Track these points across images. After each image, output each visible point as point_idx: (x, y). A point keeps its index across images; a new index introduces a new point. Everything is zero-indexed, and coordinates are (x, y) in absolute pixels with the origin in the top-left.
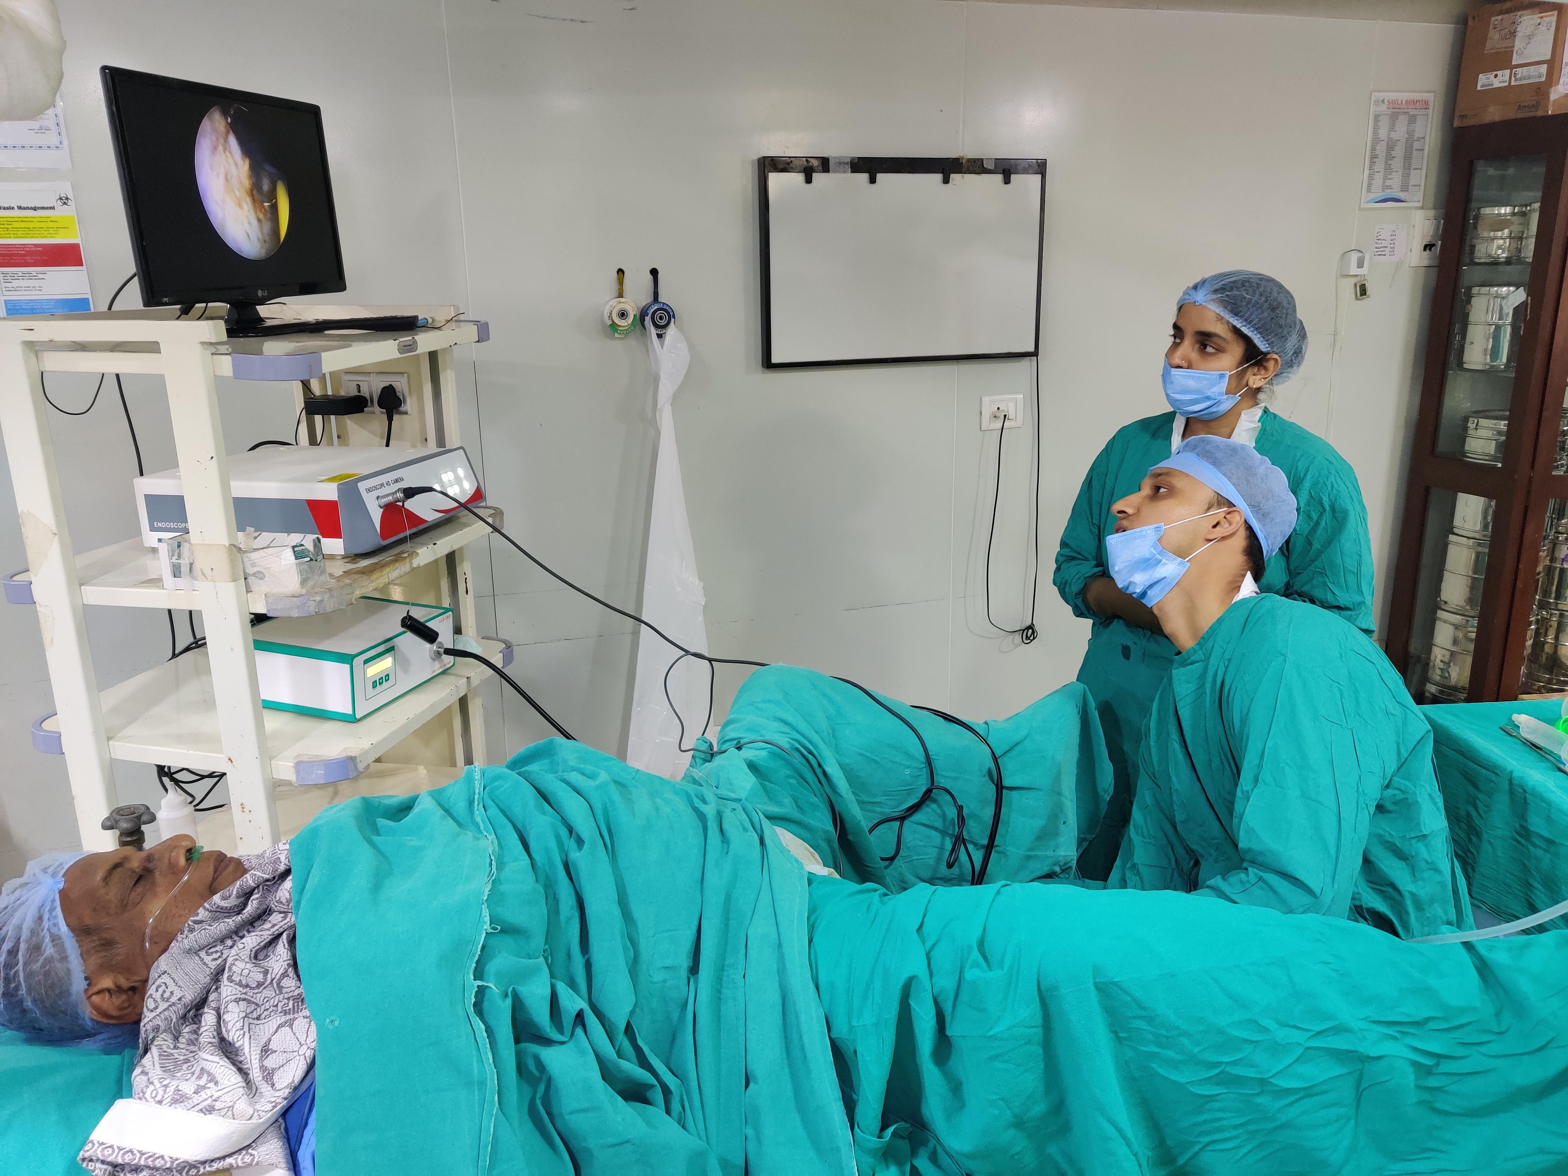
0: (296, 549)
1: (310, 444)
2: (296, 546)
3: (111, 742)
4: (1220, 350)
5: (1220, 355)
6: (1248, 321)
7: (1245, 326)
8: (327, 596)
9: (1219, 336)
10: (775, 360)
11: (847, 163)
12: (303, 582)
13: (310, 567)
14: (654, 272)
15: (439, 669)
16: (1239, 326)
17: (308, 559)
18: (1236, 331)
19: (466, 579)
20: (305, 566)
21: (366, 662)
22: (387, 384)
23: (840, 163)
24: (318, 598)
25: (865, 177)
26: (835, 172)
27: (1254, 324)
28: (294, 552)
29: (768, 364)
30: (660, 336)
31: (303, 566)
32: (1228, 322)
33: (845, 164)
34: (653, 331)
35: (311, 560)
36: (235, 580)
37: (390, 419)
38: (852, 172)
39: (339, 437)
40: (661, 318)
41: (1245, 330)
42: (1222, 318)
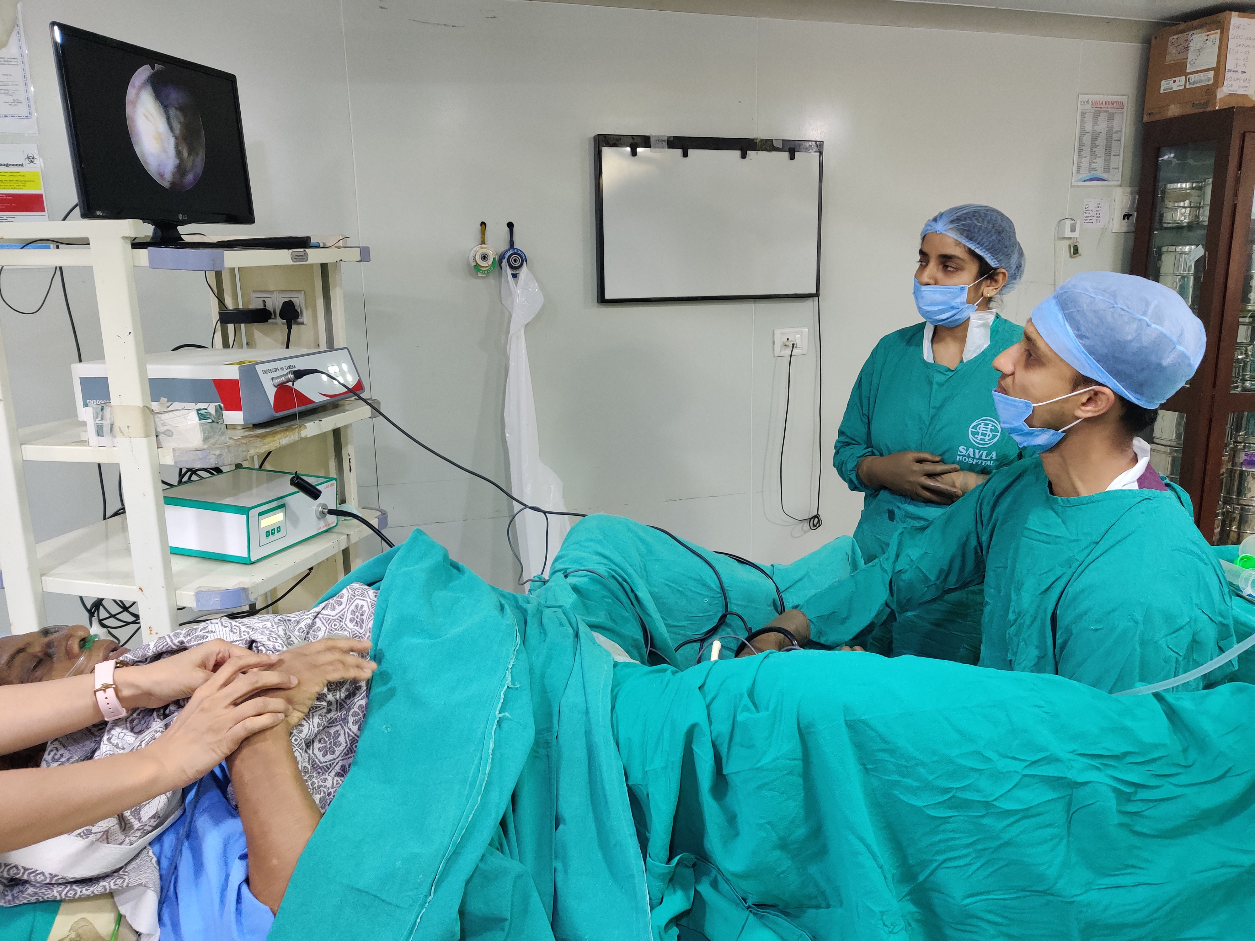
0: (200, 412)
1: (224, 347)
2: (200, 410)
3: (43, 578)
4: (958, 269)
5: (960, 272)
6: (980, 244)
7: (978, 248)
8: (226, 450)
9: (958, 258)
10: (608, 296)
11: (664, 141)
12: (206, 439)
13: (211, 427)
14: (510, 225)
15: (324, 527)
16: (973, 248)
17: (210, 421)
18: (971, 253)
19: (350, 459)
20: (207, 426)
21: (261, 514)
22: (287, 300)
23: (659, 141)
24: (218, 452)
25: (679, 152)
26: (655, 148)
27: (986, 246)
28: (198, 414)
29: (602, 300)
30: (514, 276)
31: (205, 427)
32: (965, 246)
33: (663, 141)
34: (509, 272)
35: (213, 422)
36: (147, 436)
37: (289, 328)
38: (669, 148)
39: (248, 344)
40: (515, 261)
41: (978, 251)
42: (960, 243)
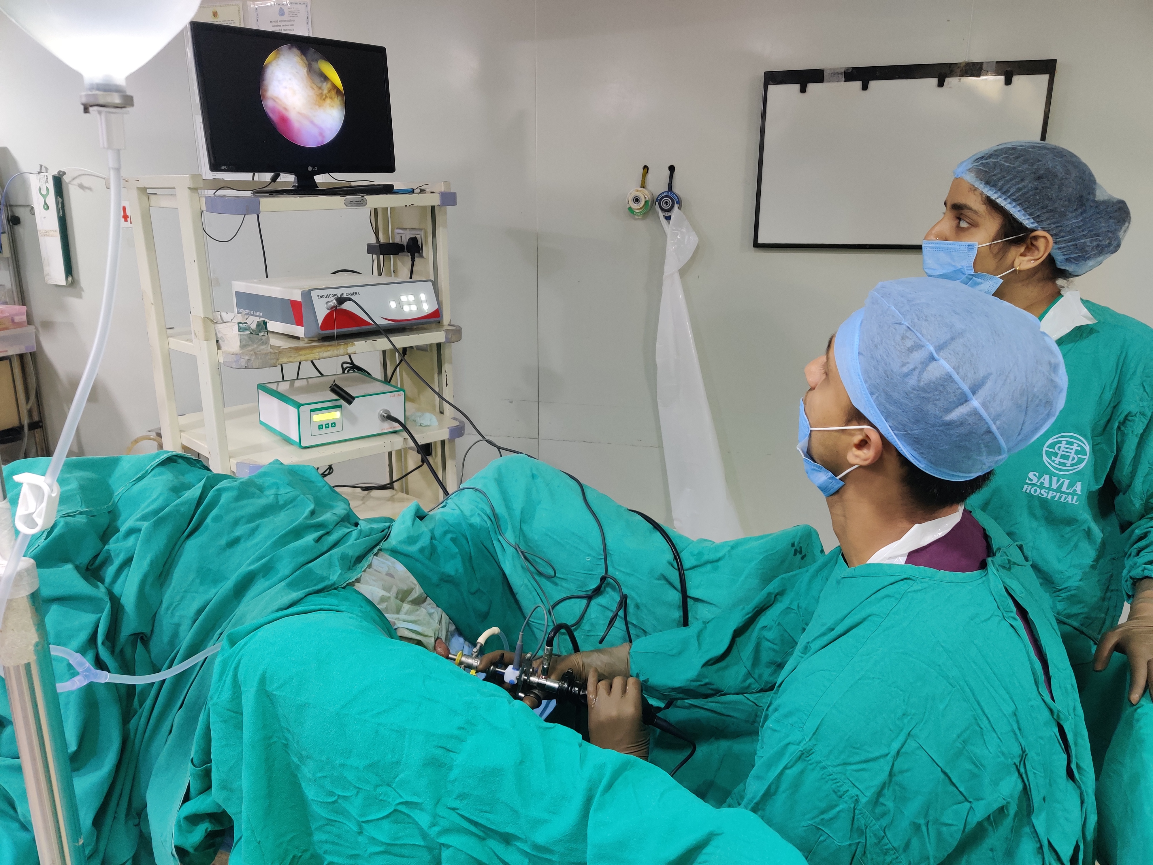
5: (975, 230)
7: (1000, 197)
9: (970, 209)
11: (841, 73)
16: (993, 198)
18: (990, 203)
22: (412, 236)
23: (834, 74)
25: (858, 84)
26: (829, 82)
27: (1012, 195)
28: (239, 326)
29: (757, 245)
30: (668, 218)
32: (982, 193)
33: (838, 73)
34: (661, 214)
36: (207, 339)
37: (413, 260)
38: (845, 81)
39: (394, 272)
40: (667, 203)
41: (1001, 202)
42: (976, 189)
